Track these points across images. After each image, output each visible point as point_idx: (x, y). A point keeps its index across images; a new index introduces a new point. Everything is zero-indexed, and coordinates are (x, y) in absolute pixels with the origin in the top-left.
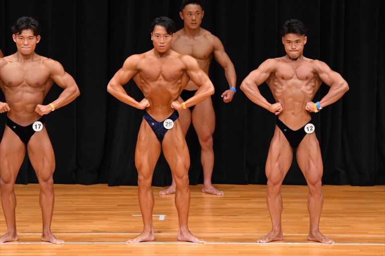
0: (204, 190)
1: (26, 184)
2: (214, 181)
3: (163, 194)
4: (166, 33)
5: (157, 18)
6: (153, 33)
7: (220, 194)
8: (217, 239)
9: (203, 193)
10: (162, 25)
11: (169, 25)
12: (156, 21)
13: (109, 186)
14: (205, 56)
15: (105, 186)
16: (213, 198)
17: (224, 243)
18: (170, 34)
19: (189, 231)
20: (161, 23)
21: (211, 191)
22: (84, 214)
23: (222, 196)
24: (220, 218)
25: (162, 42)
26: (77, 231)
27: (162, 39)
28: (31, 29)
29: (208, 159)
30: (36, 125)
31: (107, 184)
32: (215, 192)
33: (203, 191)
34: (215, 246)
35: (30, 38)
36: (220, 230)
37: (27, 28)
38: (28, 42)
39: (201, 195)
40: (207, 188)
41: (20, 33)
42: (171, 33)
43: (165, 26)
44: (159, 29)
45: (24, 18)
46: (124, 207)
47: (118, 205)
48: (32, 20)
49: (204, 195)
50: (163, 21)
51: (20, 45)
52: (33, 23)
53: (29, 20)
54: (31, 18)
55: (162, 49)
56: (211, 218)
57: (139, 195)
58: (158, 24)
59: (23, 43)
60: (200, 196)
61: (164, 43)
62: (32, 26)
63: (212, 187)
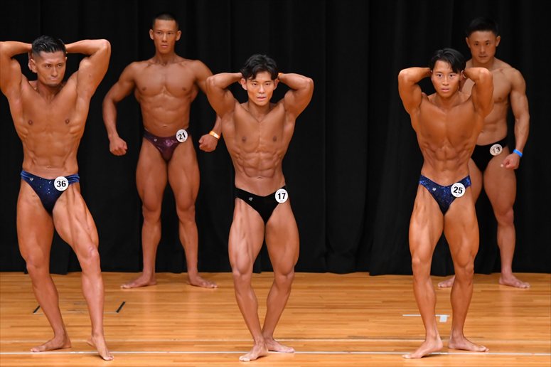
0: (503, 281)
1: (260, 273)
2: (515, 269)
3: (443, 286)
4: (452, 71)
5: (440, 51)
6: (434, 70)
7: (524, 286)
8: (519, 348)
9: (501, 286)
10: (445, 60)
11: (455, 60)
12: (438, 55)
13: (371, 275)
14: (500, 98)
15: (365, 275)
16: (515, 291)
17: (530, 354)
18: (457, 73)
19: (464, 337)
20: (445, 57)
21: (512, 283)
22: (338, 314)
23: (527, 289)
24: (524, 320)
25: (446, 83)
26: (328, 336)
27: (446, 78)
28: (268, 71)
29: (507, 239)
30: (279, 194)
31: (368, 273)
32: (518, 284)
33: (500, 282)
34: (518, 358)
35: (266, 83)
36: (526, 336)
37: (263, 70)
38: (264, 89)
39: (498, 287)
40: (506, 279)
41: (254, 77)
42: (458, 71)
43: (449, 61)
44: (441, 66)
45: (256, 57)
46: (391, 304)
47: (384, 302)
48: (268, 59)
49: (502, 288)
50: (447, 55)
51: (253, 94)
52: (270, 63)
53: (263, 59)
54: (265, 56)
55: (445, 93)
56: (511, 320)
57: (414, 288)
58: (440, 59)
59: (259, 90)
60: (496, 289)
61: (448, 85)
62: (269, 67)
63: (514, 277)
